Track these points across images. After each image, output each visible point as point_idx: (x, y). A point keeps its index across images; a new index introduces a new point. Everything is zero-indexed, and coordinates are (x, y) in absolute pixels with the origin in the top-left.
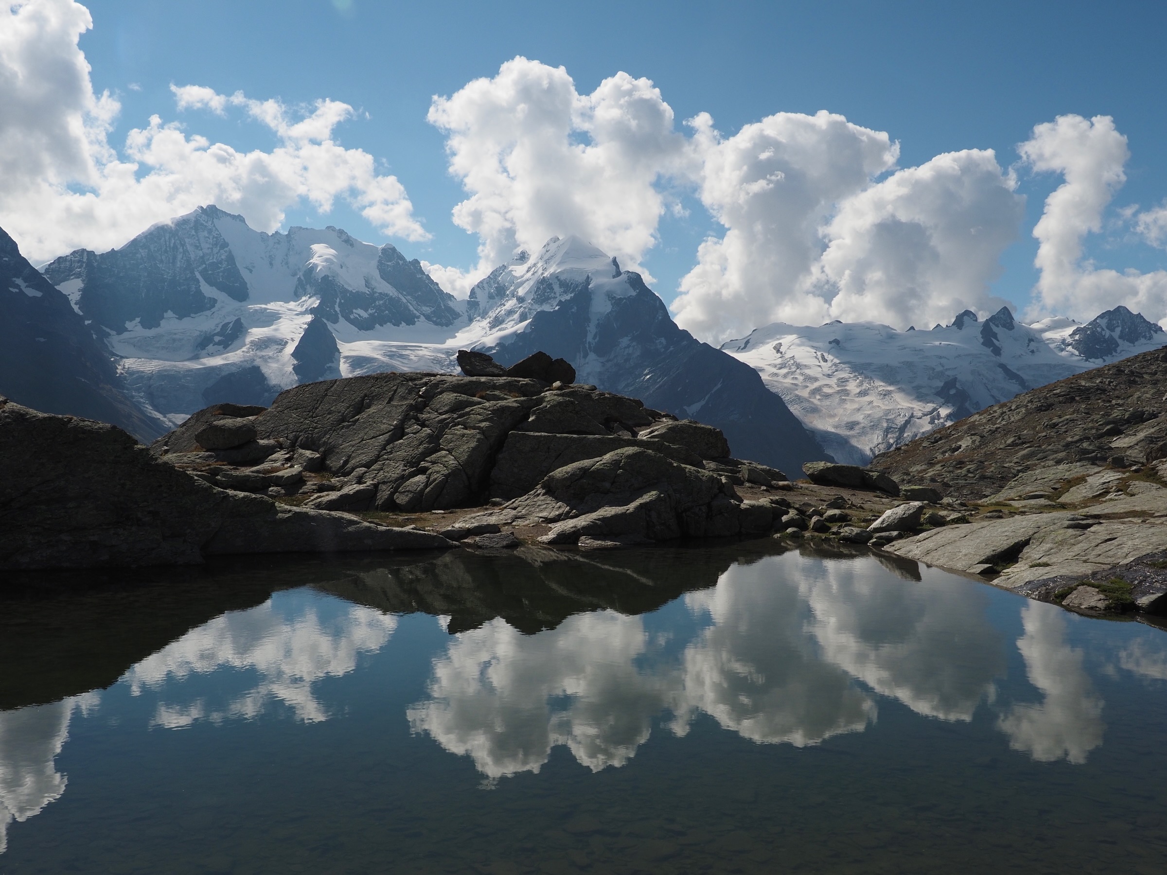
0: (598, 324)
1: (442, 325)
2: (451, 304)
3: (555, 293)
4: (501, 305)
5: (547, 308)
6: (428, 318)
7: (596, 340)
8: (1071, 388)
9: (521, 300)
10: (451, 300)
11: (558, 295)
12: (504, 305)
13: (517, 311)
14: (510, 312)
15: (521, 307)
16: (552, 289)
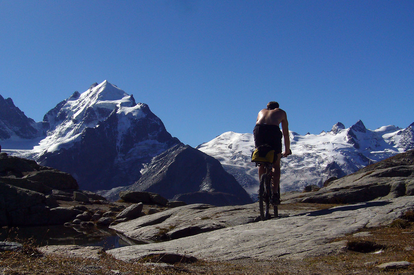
0: (123, 134)
1: (27, 138)
2: (32, 125)
3: (96, 117)
4: (63, 125)
5: (91, 126)
6: (17, 133)
7: (122, 145)
8: (387, 164)
9: (75, 121)
10: (32, 123)
11: (98, 118)
12: (65, 125)
13: (73, 128)
14: (69, 129)
15: (75, 125)
16: (94, 114)
